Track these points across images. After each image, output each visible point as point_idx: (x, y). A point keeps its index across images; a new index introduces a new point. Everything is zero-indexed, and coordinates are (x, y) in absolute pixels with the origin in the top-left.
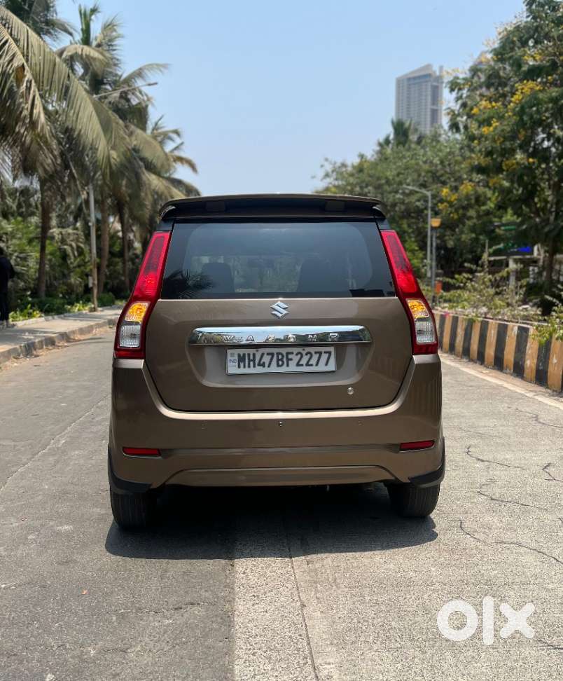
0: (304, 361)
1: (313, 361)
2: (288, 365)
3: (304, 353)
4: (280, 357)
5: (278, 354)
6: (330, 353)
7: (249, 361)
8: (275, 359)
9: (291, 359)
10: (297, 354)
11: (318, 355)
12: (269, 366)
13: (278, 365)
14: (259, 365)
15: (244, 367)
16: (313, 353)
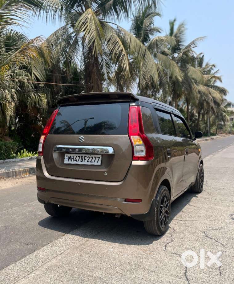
0: (90, 160)
1: (93, 161)
2: (84, 161)
3: (90, 157)
4: (82, 158)
5: (82, 157)
6: (99, 157)
7: (72, 159)
8: (80, 158)
9: (85, 159)
10: (88, 157)
11: (95, 158)
12: (78, 161)
13: (81, 161)
14: (75, 161)
15: (70, 161)
16: (93, 157)
